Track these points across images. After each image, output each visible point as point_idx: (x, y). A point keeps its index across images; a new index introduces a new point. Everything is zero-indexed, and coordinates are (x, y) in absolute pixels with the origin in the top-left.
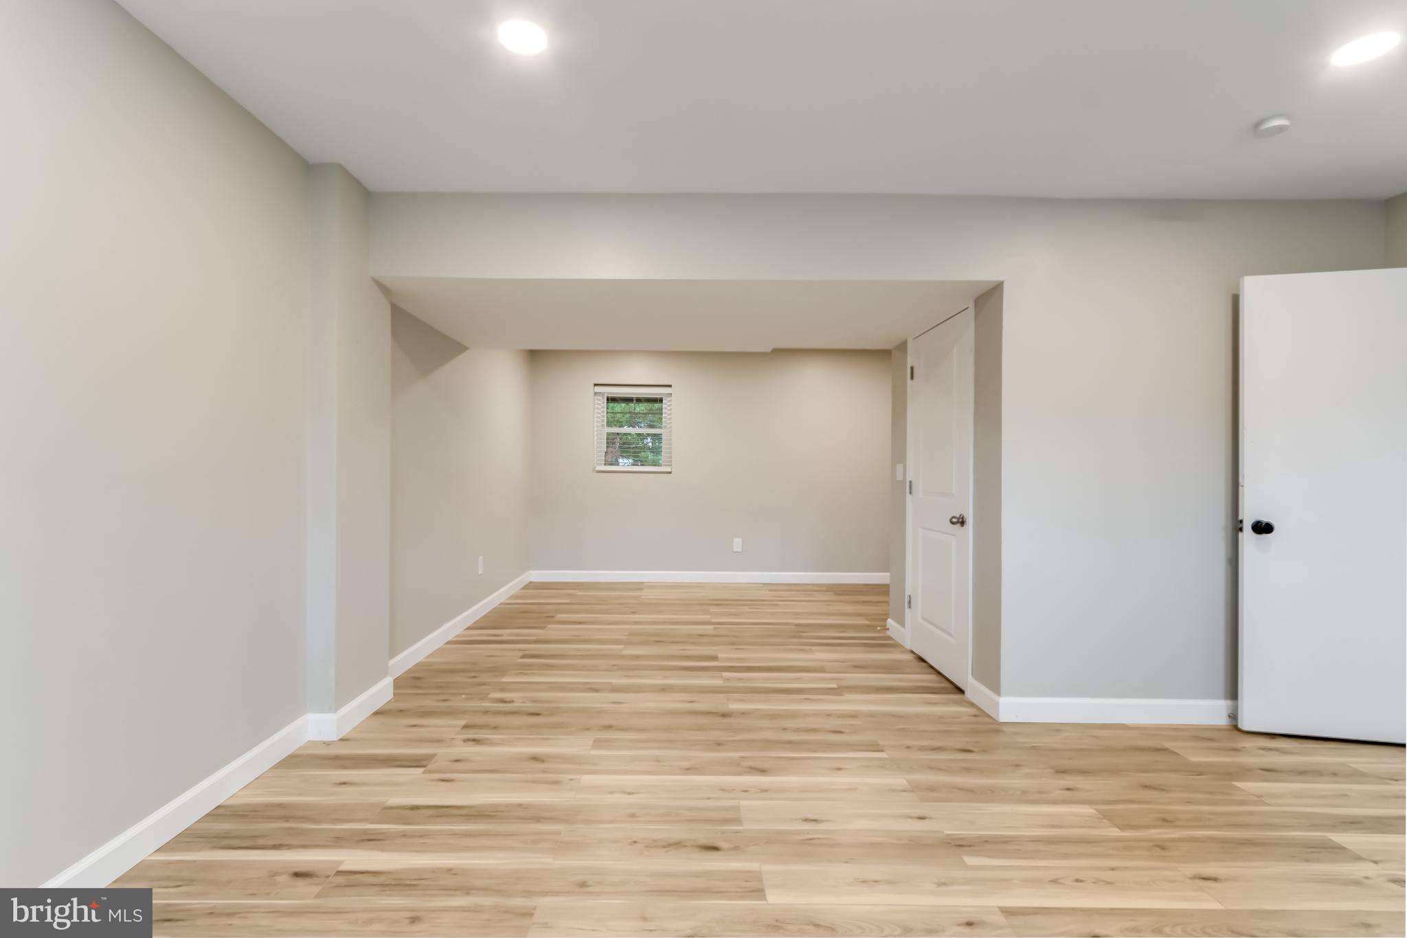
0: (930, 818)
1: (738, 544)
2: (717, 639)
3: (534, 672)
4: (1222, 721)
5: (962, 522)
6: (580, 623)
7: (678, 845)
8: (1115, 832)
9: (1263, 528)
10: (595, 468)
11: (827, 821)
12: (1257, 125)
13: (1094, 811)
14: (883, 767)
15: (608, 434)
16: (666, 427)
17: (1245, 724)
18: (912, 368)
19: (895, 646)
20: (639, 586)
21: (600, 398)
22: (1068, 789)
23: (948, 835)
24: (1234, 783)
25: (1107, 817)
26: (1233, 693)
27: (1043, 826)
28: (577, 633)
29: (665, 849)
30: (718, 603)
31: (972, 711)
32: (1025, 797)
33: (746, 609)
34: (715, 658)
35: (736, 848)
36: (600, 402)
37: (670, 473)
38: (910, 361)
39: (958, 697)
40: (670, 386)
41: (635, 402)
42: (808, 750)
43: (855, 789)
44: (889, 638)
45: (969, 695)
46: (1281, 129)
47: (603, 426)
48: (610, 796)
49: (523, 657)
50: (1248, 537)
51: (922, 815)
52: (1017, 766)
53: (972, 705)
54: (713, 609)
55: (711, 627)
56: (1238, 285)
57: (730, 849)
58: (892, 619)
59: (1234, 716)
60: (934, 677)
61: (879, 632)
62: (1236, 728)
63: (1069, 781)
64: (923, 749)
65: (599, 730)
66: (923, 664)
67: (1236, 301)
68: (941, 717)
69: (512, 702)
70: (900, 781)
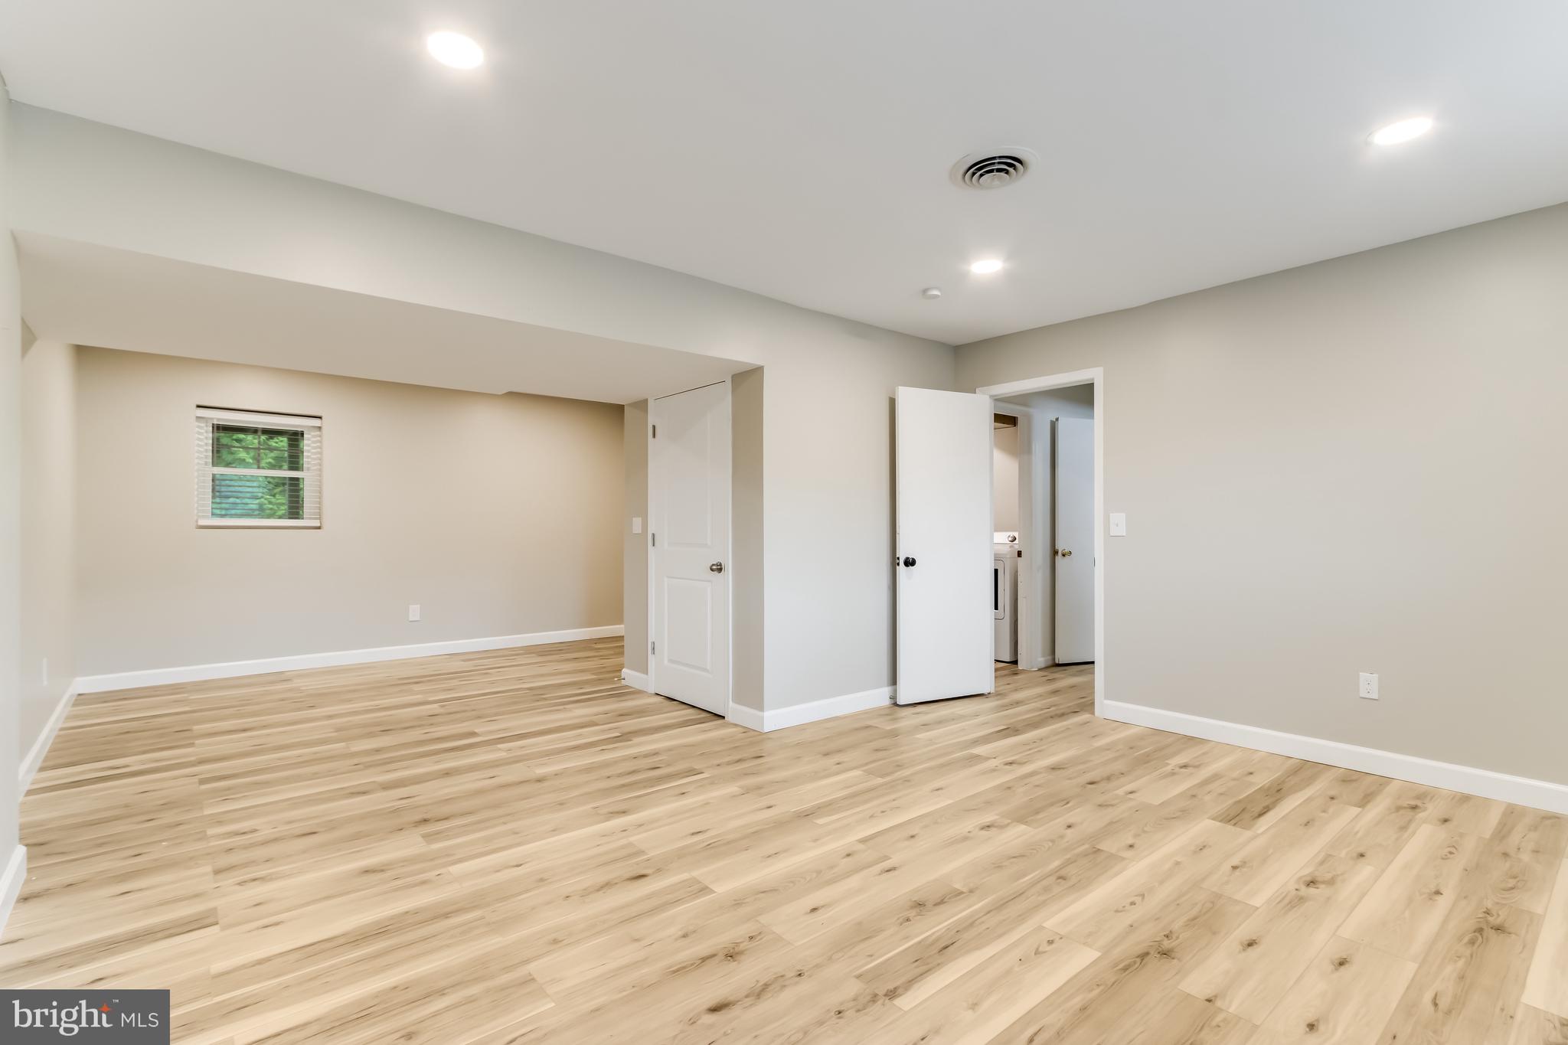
0: (775, 805)
1: (415, 612)
2: (458, 716)
3: (246, 794)
4: (887, 702)
5: (718, 568)
6: (245, 730)
7: (607, 885)
8: (880, 780)
9: (910, 563)
10: (197, 521)
11: (708, 829)
12: (925, 291)
13: (861, 772)
14: (712, 783)
15: (214, 476)
16: (308, 469)
17: (901, 701)
18: (654, 427)
19: (638, 693)
20: (281, 677)
21: (202, 425)
22: (838, 764)
23: (794, 812)
24: (918, 736)
25: (870, 773)
26: (894, 680)
27: (842, 789)
28: (258, 742)
29: (601, 892)
30: (418, 680)
31: (739, 729)
32: (816, 776)
33: (455, 682)
34: (473, 734)
35: (659, 870)
36: (202, 431)
37: (319, 528)
38: (651, 420)
39: (720, 721)
40: (320, 418)
41: (260, 433)
42: (645, 787)
43: (707, 804)
44: (627, 687)
45: (729, 718)
46: (936, 296)
47: (206, 464)
48: (499, 874)
49: (202, 782)
50: (901, 569)
51: (769, 805)
52: (799, 758)
53: (736, 725)
54: (416, 688)
55: (436, 706)
56: (894, 393)
57: (653, 873)
58: (628, 668)
59: (893, 698)
60: (691, 711)
61: (614, 683)
62: (896, 704)
63: (837, 758)
64: (729, 763)
65: (416, 826)
66: (675, 702)
67: (892, 403)
68: (722, 739)
69: (255, 831)
70: (733, 788)
